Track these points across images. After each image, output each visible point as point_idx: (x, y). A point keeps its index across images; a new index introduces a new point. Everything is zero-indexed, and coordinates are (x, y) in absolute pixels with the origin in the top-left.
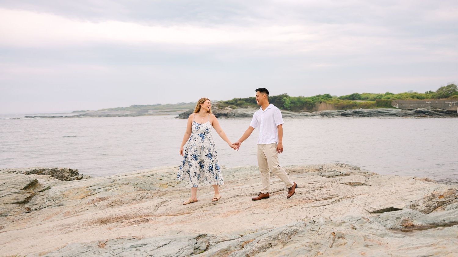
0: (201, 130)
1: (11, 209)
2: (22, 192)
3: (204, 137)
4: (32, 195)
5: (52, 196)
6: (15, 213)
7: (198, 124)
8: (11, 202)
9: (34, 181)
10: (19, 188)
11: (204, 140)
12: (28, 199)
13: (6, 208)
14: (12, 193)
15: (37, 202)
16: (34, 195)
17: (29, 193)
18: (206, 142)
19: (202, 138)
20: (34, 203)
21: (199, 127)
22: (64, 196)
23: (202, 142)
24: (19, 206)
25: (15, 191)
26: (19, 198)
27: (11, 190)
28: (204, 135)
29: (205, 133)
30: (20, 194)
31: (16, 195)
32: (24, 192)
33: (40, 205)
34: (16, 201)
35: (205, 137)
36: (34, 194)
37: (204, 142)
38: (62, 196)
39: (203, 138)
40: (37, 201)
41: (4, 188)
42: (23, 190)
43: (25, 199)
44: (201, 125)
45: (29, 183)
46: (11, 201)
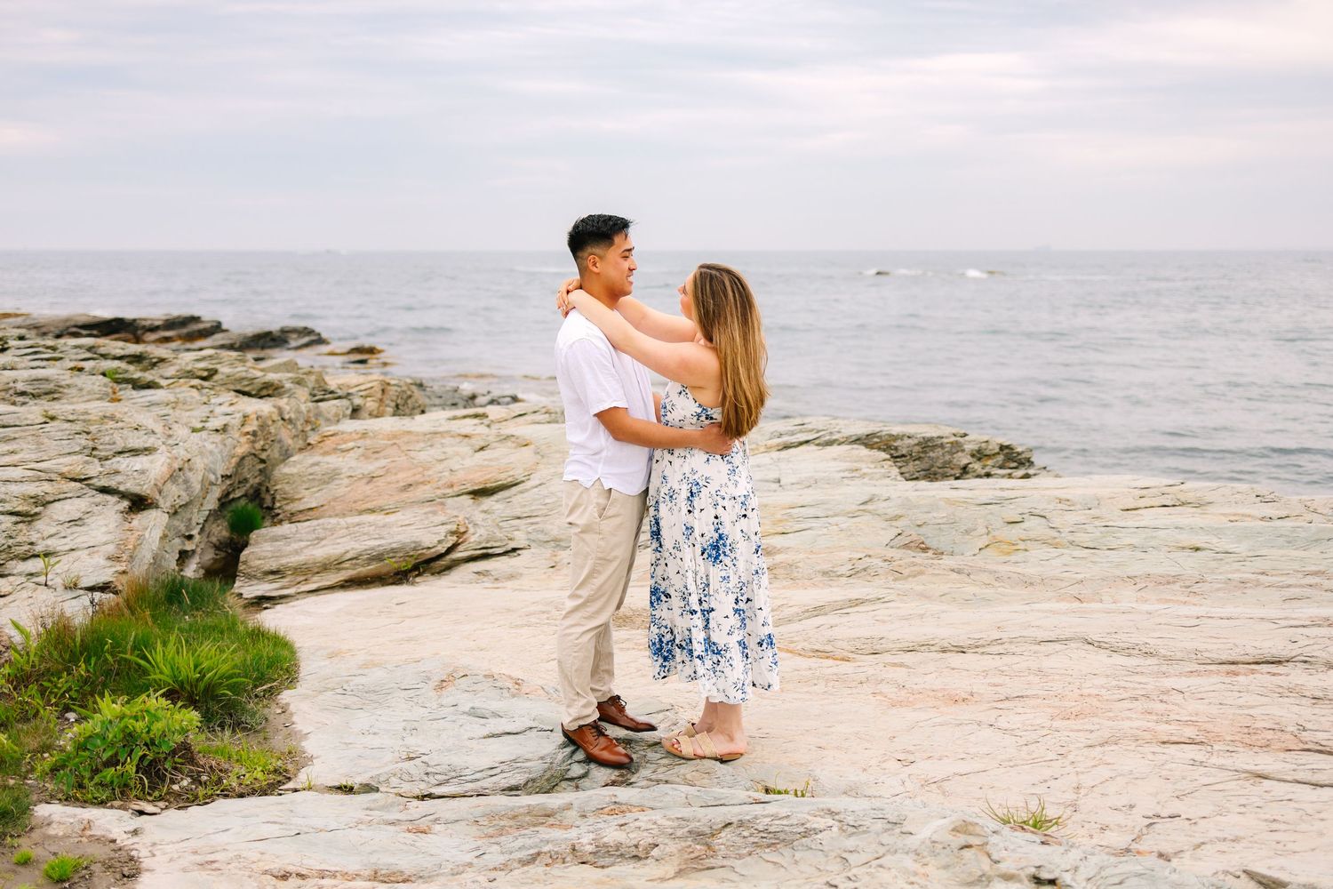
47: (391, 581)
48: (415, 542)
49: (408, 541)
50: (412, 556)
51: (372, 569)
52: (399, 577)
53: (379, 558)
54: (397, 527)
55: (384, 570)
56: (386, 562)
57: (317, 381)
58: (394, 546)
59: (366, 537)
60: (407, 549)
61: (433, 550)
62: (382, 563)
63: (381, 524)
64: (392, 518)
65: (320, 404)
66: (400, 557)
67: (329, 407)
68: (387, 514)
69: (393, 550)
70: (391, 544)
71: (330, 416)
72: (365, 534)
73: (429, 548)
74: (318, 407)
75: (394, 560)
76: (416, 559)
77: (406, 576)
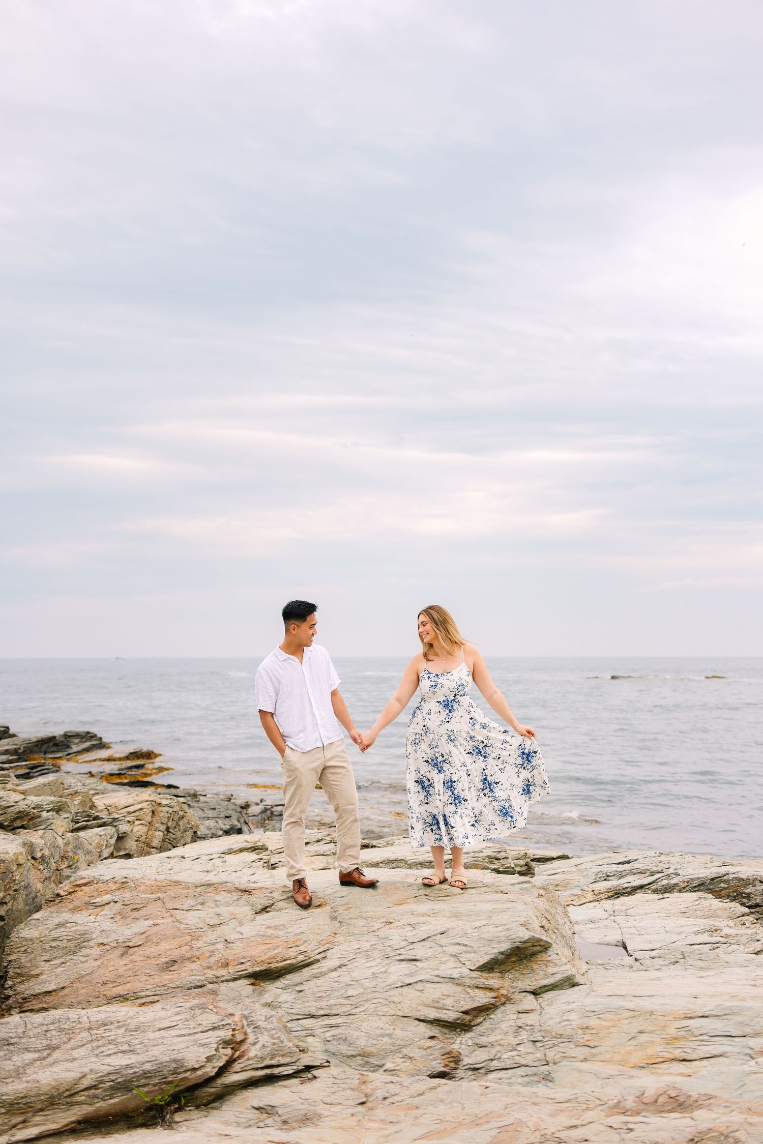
0: (445, 690)
1: (402, 1043)
2: (468, 982)
3: (452, 706)
4: (493, 1001)
5: (550, 1022)
6: (407, 1065)
7: (437, 675)
8: (418, 1015)
9: (525, 942)
10: (467, 963)
11: (454, 714)
12: (476, 1016)
13: (390, 1036)
14: (437, 979)
15: (492, 1039)
16: (504, 1004)
17: (491, 989)
18: (457, 720)
19: (447, 711)
20: (484, 1040)
21: (440, 681)
22: (587, 1037)
23: (448, 722)
24: (432, 1038)
25: (448, 973)
26: (449, 1002)
27: (443, 967)
28: (454, 700)
29: (455, 696)
30: (460, 989)
31: (447, 988)
32: (474, 982)
33: (493, 1051)
34: (433, 1014)
35: (455, 705)
36: (503, 1000)
37: (452, 721)
38: (580, 1032)
39: (450, 711)
40: (497, 1031)
41: (429, 953)
42: (476, 974)
43: (465, 1013)
44: (445, 677)
45: (505, 946)
46: (420, 1007)
47: (140, 1119)
50: (171, 1083)
51: (114, 1104)
52: (152, 1113)
54: (154, 1031)
55: (133, 1104)
56: (134, 1092)
57: (83, 803)
61: (199, 1073)
62: (129, 1095)
65: (82, 834)
67: (92, 836)
71: (90, 848)
73: (195, 1069)
74: (78, 838)
76: (176, 1086)
77: (162, 1112)
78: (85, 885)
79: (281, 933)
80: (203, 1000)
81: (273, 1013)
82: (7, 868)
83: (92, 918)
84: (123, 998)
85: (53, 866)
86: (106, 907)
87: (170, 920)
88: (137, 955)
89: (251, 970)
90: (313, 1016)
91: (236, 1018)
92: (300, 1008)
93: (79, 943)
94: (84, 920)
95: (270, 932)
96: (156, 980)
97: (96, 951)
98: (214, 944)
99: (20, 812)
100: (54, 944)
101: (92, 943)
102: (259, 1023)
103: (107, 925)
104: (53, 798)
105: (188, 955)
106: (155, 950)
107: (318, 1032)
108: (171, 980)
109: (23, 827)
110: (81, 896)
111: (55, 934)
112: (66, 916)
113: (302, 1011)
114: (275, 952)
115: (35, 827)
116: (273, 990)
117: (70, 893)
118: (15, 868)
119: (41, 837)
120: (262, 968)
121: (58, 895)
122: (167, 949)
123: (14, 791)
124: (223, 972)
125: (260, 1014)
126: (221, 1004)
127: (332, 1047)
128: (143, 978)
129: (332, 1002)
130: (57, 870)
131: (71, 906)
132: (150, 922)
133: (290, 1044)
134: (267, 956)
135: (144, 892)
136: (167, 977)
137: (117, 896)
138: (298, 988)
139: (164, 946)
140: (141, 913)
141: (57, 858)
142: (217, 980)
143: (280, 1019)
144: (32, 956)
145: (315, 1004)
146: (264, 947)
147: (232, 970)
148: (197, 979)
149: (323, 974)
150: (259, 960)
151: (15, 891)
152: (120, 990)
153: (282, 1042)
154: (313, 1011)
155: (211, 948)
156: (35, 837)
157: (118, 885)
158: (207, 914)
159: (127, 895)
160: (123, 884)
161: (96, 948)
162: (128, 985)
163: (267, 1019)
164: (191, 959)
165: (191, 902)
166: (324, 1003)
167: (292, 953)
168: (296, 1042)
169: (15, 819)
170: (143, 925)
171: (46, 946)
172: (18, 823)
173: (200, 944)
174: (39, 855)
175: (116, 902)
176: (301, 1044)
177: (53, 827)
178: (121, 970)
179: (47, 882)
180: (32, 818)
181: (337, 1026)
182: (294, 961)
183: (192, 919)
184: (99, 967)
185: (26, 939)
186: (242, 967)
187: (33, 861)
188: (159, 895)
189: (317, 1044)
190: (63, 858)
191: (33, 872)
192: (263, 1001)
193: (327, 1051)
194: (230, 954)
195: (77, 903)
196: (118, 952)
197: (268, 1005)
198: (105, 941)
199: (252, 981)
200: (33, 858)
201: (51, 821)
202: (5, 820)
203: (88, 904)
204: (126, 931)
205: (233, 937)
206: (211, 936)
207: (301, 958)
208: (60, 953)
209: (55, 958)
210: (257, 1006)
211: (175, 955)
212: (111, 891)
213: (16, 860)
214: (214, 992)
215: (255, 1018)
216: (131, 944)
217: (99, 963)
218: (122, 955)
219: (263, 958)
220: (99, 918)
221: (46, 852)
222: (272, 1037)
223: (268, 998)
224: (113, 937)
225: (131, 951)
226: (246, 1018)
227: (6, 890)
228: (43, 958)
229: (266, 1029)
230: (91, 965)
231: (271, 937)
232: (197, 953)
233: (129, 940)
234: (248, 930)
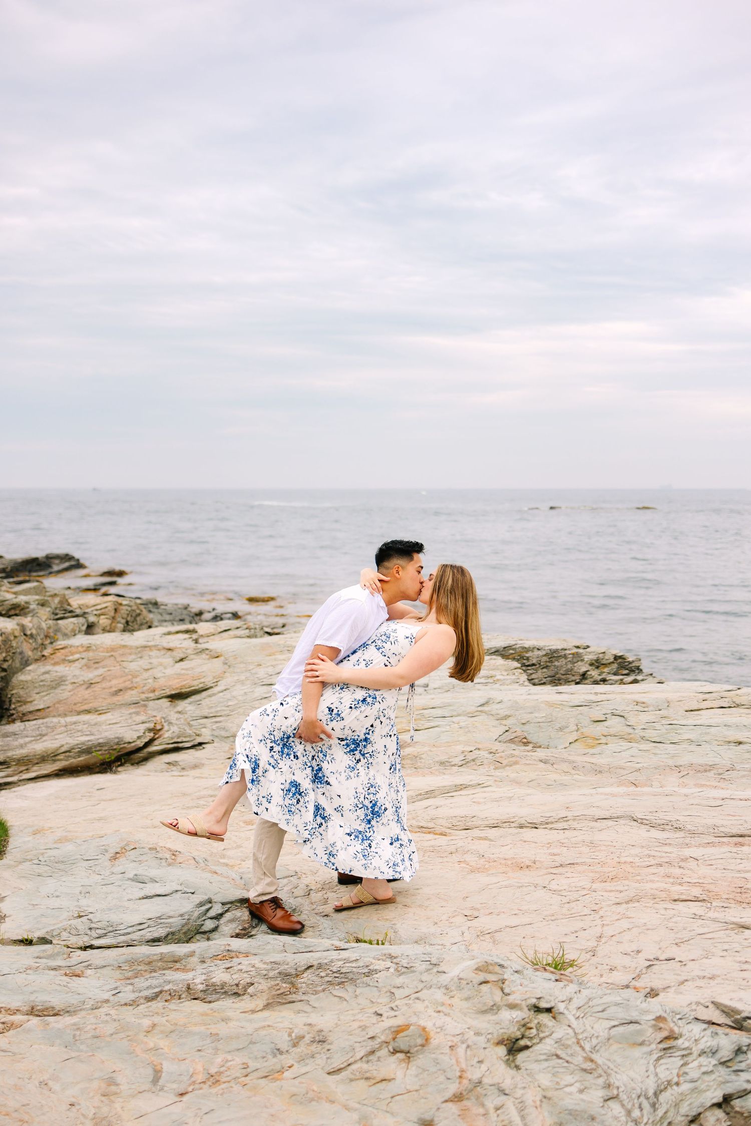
47: (97, 770)
48: (118, 738)
49: (113, 737)
50: (115, 749)
51: (81, 761)
52: (104, 767)
53: (88, 751)
54: (106, 725)
55: (92, 761)
56: (93, 754)
58: (101, 741)
59: (80, 734)
60: (112, 744)
61: (133, 745)
62: (90, 756)
63: (93, 722)
64: (103, 718)
66: (106, 750)
68: (100, 714)
69: (100, 745)
70: (98, 739)
72: (78, 731)
73: (130, 743)
75: (100, 753)
76: (119, 752)
77: (110, 766)
78: (62, 649)
79: (189, 672)
80: (138, 710)
81: (181, 716)
82: (7, 638)
83: (67, 668)
84: (88, 712)
85: (40, 641)
86: (77, 662)
87: (119, 667)
88: (97, 688)
89: (169, 693)
90: (206, 717)
91: (158, 718)
92: (199, 713)
93: (59, 682)
94: (61, 670)
95: (183, 672)
96: (109, 701)
97: (70, 687)
98: (146, 680)
99: (13, 604)
100: (41, 683)
101: (67, 683)
102: (172, 721)
103: (77, 672)
104: (37, 597)
105: (130, 686)
106: (108, 684)
107: (208, 725)
108: (118, 701)
109: (16, 615)
110: (59, 655)
111: (42, 678)
112: (48, 668)
113: (200, 715)
114: (185, 683)
115: (25, 615)
116: (182, 705)
117: (52, 654)
118: (12, 638)
119: (30, 622)
120: (176, 692)
121: (43, 656)
122: (116, 683)
123: (8, 592)
124: (151, 695)
125: (173, 717)
126: (149, 712)
127: (216, 733)
128: (100, 700)
129: (219, 709)
130: (42, 644)
131: (53, 662)
132: (105, 669)
133: (191, 732)
134: (180, 685)
135: (102, 652)
136: (116, 699)
137: (84, 655)
138: (198, 703)
139: (114, 682)
140: (100, 664)
141: (42, 636)
142: (148, 699)
143: (186, 720)
144: (27, 691)
145: (207, 710)
146: (178, 680)
147: (157, 693)
148: (135, 699)
149: (214, 695)
150: (174, 687)
151: (14, 653)
152: (86, 707)
153: (185, 730)
154: (206, 714)
155: (145, 682)
156: (27, 621)
157: (84, 649)
158: (143, 663)
159: (91, 654)
160: (88, 648)
161: (70, 685)
162: (91, 705)
163: (177, 719)
164: (131, 689)
165: (133, 657)
166: (213, 710)
167: (195, 683)
168: (195, 731)
169: (10, 610)
170: (101, 671)
171: (37, 685)
172: (12, 612)
173: (138, 680)
174: (28, 633)
175: (83, 659)
176: (197, 732)
177: (38, 615)
178: (86, 697)
179: (35, 651)
180: (23, 609)
181: (220, 722)
182: (197, 688)
183: (133, 666)
184: (72, 695)
185: (22, 681)
186: (164, 692)
187: (24, 637)
188: (112, 653)
189: (207, 732)
190: (47, 636)
191: (25, 644)
192: (176, 710)
193: (213, 735)
194: (156, 685)
195: (56, 660)
196: (84, 687)
197: (179, 712)
198: (76, 681)
199: (170, 699)
200: (25, 635)
201: (37, 611)
202: (3, 610)
203: (64, 660)
204: (89, 675)
205: (159, 675)
206: (146, 675)
207: (201, 686)
208: (46, 688)
209: (43, 692)
210: (172, 713)
211: (121, 686)
212: (80, 652)
213: (13, 633)
214: (145, 706)
215: (169, 718)
216: (93, 682)
217: (71, 693)
218: (87, 688)
219: (178, 686)
220: (72, 668)
221: (34, 632)
222: (180, 728)
223: (179, 708)
224: (81, 678)
225: (93, 686)
226: (164, 718)
227: (7, 652)
228: (35, 692)
229: (176, 724)
230: (66, 694)
231: (183, 675)
232: (135, 685)
233: (92, 680)
234: (169, 672)
